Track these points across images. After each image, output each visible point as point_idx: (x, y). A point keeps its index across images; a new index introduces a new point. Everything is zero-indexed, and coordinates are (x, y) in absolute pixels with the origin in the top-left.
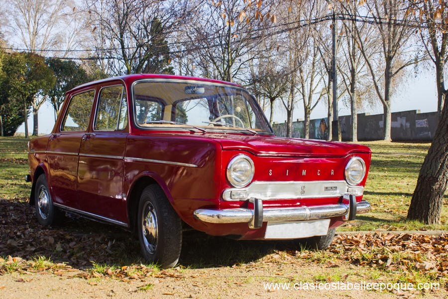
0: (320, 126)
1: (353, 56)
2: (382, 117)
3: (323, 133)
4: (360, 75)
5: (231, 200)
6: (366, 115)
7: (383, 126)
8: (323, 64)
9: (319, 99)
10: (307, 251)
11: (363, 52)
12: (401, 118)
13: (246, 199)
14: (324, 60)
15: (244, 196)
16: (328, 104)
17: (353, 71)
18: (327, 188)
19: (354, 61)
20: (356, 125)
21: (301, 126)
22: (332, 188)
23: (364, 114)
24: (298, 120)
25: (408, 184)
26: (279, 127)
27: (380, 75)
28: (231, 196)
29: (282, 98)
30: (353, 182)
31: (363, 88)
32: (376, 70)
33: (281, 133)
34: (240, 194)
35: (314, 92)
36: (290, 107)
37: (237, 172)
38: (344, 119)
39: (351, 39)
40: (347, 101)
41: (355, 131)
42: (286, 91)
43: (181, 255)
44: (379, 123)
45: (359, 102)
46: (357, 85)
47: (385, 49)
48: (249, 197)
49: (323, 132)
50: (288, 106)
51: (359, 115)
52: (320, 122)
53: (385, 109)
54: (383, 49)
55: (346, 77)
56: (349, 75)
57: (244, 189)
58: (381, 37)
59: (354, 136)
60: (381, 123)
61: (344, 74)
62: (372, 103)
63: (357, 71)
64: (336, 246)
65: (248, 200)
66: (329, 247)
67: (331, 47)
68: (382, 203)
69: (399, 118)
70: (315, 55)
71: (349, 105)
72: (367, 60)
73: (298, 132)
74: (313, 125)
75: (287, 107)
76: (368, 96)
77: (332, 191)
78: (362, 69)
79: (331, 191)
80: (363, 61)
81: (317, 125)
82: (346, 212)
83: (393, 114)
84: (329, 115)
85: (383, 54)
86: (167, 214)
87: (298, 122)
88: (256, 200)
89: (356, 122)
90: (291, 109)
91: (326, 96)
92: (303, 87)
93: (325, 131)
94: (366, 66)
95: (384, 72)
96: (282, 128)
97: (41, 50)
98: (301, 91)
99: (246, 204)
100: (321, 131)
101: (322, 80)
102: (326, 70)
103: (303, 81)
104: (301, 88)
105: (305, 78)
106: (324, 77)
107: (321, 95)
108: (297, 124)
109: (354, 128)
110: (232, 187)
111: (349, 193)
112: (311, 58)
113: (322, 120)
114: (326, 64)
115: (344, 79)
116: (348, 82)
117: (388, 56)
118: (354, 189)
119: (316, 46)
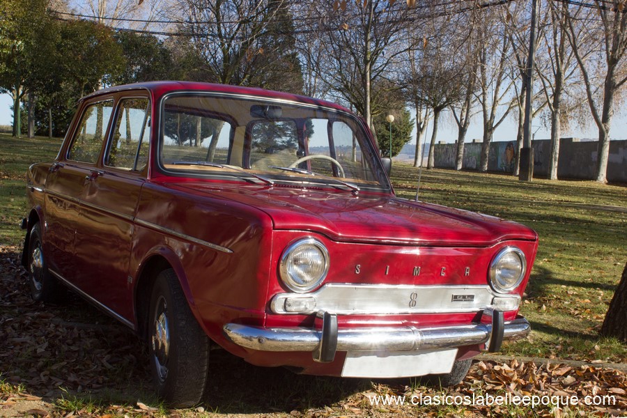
0: (505, 153)
1: (560, 54)
2: (597, 146)
3: (509, 163)
4: (569, 81)
5: (285, 313)
6: (574, 141)
7: (596, 159)
8: (515, 62)
9: (507, 113)
10: (424, 388)
11: (575, 49)
12: (624, 149)
13: (312, 312)
14: (518, 56)
15: (308, 307)
16: (518, 121)
17: (558, 76)
18: (456, 297)
19: (562, 61)
20: (557, 156)
21: (478, 150)
22: (464, 297)
23: (572, 139)
24: (474, 140)
25: (615, 265)
26: (447, 149)
27: (598, 84)
28: (285, 307)
29: (453, 108)
30: (502, 288)
31: (572, 102)
32: (593, 76)
33: (449, 158)
34: (300, 304)
35: (500, 103)
36: (464, 121)
37: (299, 265)
38: (541, 145)
39: (559, 29)
40: (547, 119)
41: (555, 164)
42: (459, 99)
43: (205, 390)
44: (591, 154)
45: (564, 122)
46: (563, 96)
47: (607, 46)
48: (316, 310)
49: (509, 160)
50: (461, 120)
51: (562, 141)
52: (505, 146)
53: (602, 134)
54: (604, 46)
55: (547, 84)
56: (553, 81)
57: (309, 295)
58: (603, 28)
59: (553, 171)
60: (595, 154)
61: (545, 79)
62: (584, 124)
63: (563, 77)
64: (472, 382)
65: (314, 315)
66: (462, 382)
67: (528, 39)
68: (569, 296)
69: (621, 150)
70: (505, 50)
71: (549, 124)
72: (579, 62)
73: (474, 159)
74: (495, 149)
75: (459, 121)
76: (578, 114)
77: (465, 303)
78: (571, 74)
79: (462, 303)
80: (574, 60)
81: (502, 150)
82: (486, 338)
83: (612, 143)
84: (519, 137)
85: (604, 54)
86: (184, 323)
87: (474, 143)
88: (328, 316)
89: (558, 151)
90: (465, 125)
91: (517, 108)
92: (484, 93)
93: (512, 160)
94: (579, 69)
95: (604, 80)
96: (450, 150)
97: (113, 19)
98: (482, 100)
99: (311, 321)
100: (507, 160)
101: (513, 86)
102: (519, 72)
103: (485, 84)
104: (482, 96)
105: (488, 81)
106: (516, 82)
107: (510, 108)
108: (472, 147)
109: (553, 159)
110: (288, 291)
111: (494, 307)
112: (498, 53)
113: (509, 144)
114: (519, 63)
115: (544, 86)
116: (550, 92)
117: (612, 56)
118: (502, 299)
119: (508, 35)
